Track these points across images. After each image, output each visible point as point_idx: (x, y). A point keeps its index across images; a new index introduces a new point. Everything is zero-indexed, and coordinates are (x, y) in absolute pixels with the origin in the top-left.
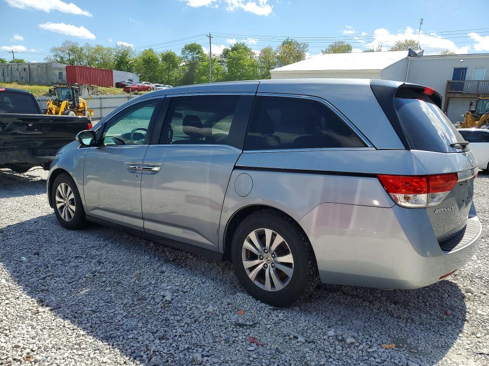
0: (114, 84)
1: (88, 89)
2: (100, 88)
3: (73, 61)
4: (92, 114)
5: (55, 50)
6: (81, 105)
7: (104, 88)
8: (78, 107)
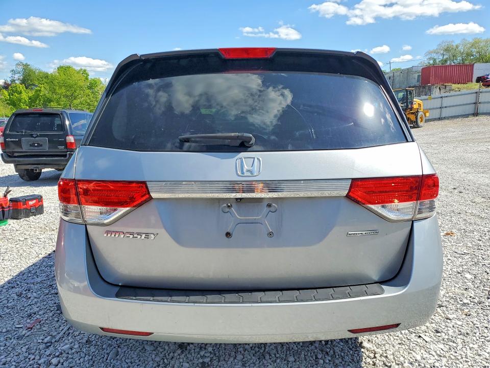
0: (474, 79)
1: (440, 89)
2: (454, 86)
3: (446, 61)
4: (427, 114)
5: (430, 53)
6: (415, 106)
7: (459, 86)
8: (411, 109)
